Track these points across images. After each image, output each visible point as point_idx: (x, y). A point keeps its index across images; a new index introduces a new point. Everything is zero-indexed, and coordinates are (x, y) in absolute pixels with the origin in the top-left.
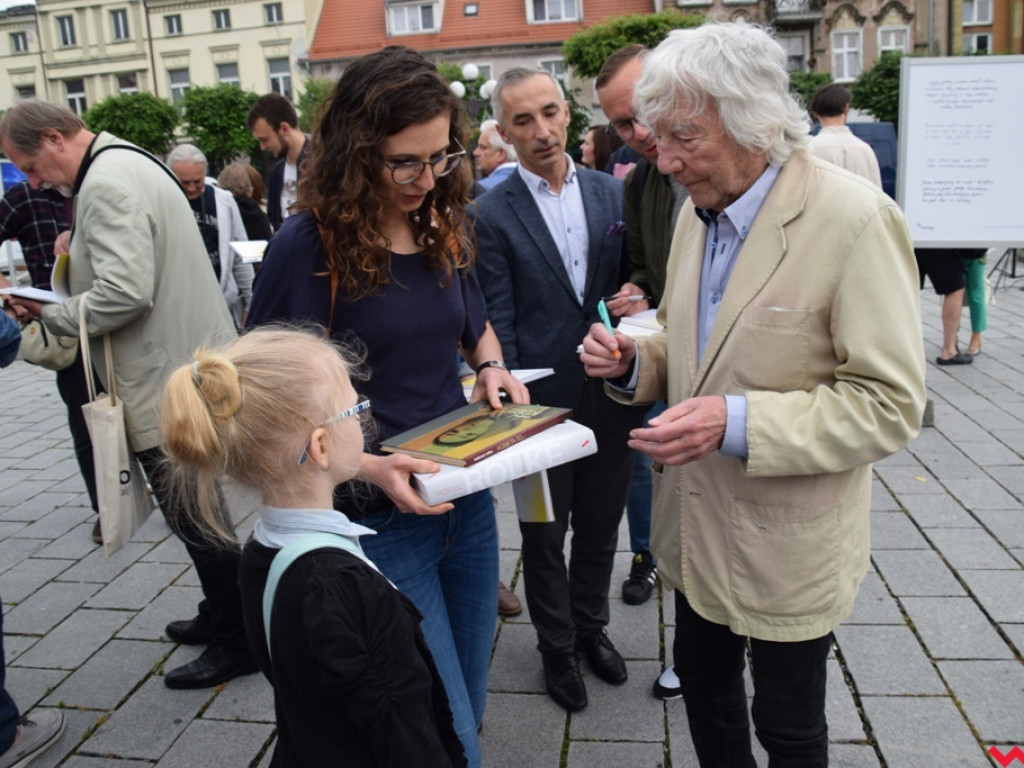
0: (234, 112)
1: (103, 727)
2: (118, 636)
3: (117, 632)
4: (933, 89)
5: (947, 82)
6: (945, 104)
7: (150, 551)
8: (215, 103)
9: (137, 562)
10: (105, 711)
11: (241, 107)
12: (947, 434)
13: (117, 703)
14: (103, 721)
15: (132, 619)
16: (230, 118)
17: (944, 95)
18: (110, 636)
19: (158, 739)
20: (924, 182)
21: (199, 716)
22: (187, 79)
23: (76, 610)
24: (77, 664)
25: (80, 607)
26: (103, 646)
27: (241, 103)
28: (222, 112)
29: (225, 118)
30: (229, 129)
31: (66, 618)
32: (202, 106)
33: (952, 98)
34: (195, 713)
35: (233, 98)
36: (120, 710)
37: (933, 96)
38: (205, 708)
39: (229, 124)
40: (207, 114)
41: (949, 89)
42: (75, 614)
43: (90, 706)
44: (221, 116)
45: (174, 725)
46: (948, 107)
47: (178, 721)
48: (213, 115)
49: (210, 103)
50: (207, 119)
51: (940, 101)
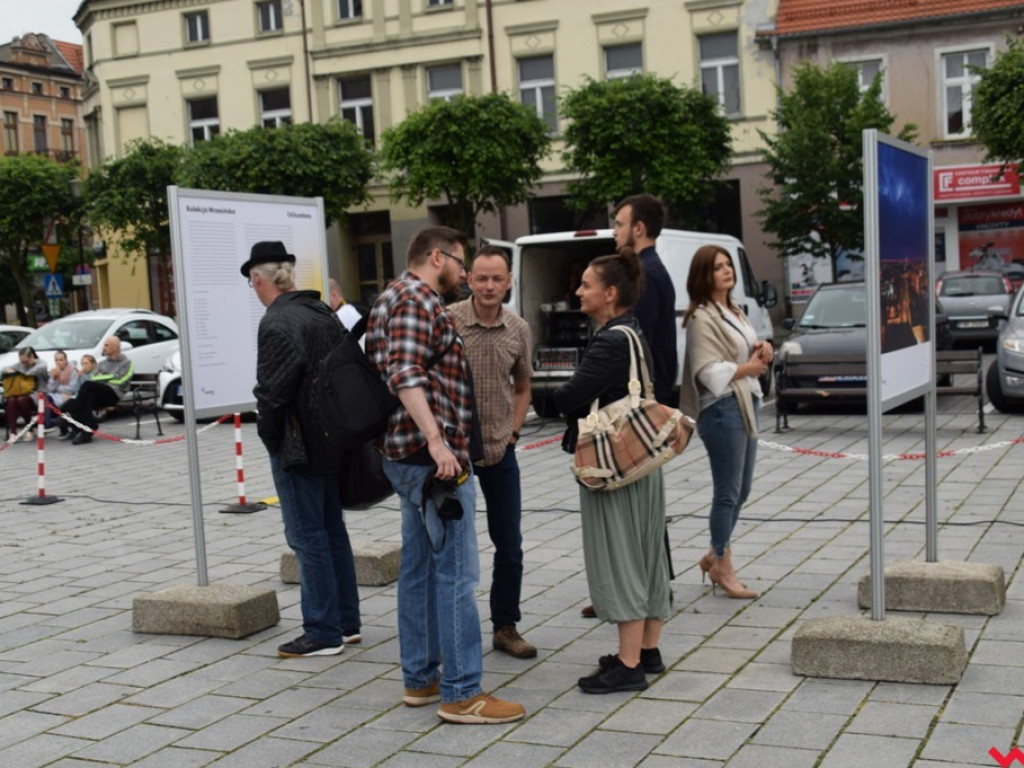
0: (663, 126)
8: (632, 110)
11: (677, 117)
16: (655, 137)
27: (675, 110)
28: (645, 127)
29: (648, 136)
30: (652, 159)
32: (608, 114)
35: (663, 100)
39: (653, 148)
40: (618, 129)
44: (641, 134)
48: (629, 130)
49: (624, 110)
50: (617, 139)
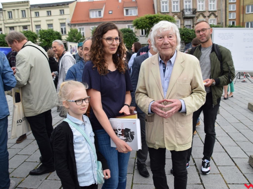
0: (52, 36)
1: (23, 182)
2: (26, 161)
3: (25, 160)
4: (219, 35)
5: (222, 33)
6: (222, 39)
7: (33, 141)
8: (47, 34)
9: (30, 144)
10: (24, 178)
11: (54, 35)
12: (222, 116)
13: (26, 176)
14: (23, 180)
15: (29, 157)
16: (50, 37)
17: (222, 36)
18: (24, 161)
19: (36, 184)
21: (46, 179)
22: (40, 28)
23: (15, 155)
24: (16, 167)
25: (16, 154)
26: (22, 163)
28: (49, 36)
31: (13, 157)
32: (44, 34)
33: (224, 37)
34: (45, 178)
35: (51, 32)
36: (27, 178)
37: (219, 36)
38: (47, 177)
39: (50, 39)
41: (223, 35)
42: (15, 156)
43: (19, 177)
44: (48, 37)
45: (40, 181)
46: (223, 39)
47: (41, 180)
48: (46, 36)
50: (45, 38)
51: (221, 38)
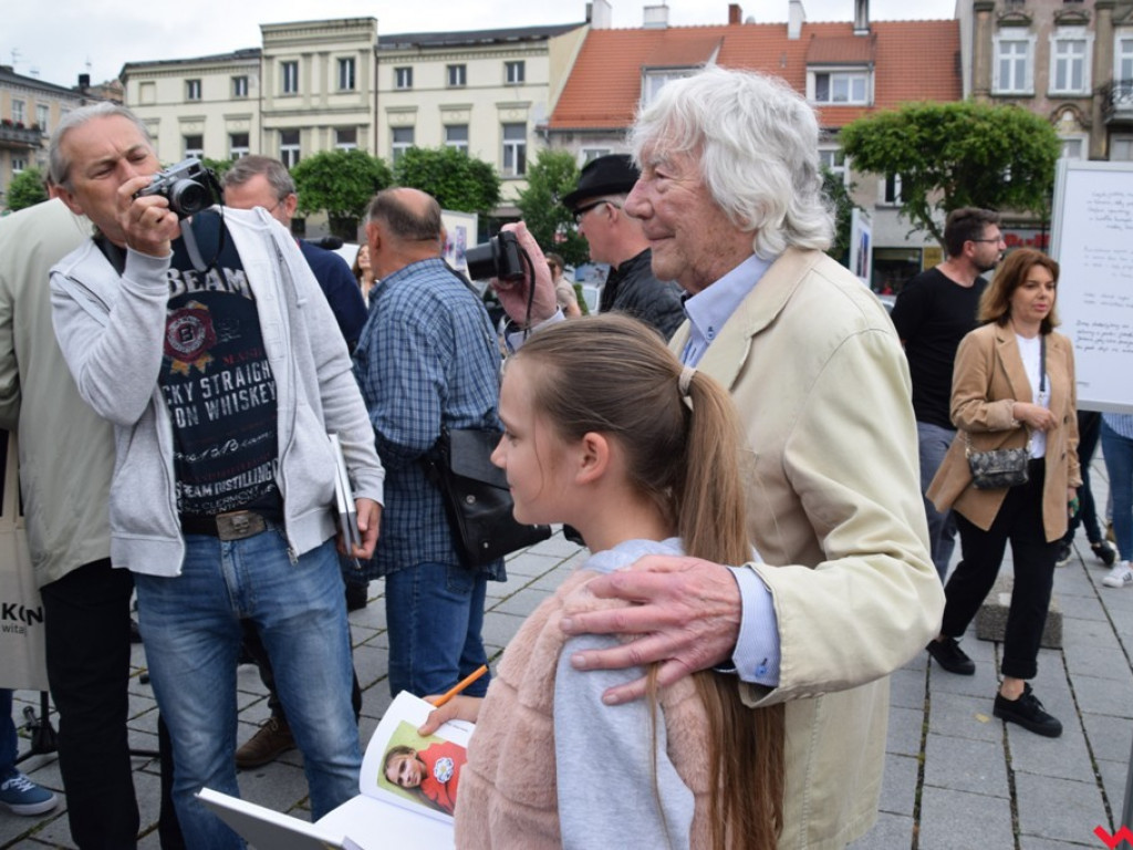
0: (453, 179)
4: (1097, 202)
5: (1116, 194)
6: (1113, 223)
8: (433, 168)
11: (461, 174)
16: (447, 186)
17: (1112, 211)
20: (1079, 323)
22: (411, 139)
27: (462, 170)
28: (440, 179)
29: (442, 185)
30: (445, 199)
32: (419, 169)
33: (1123, 216)
35: (454, 163)
37: (1096, 211)
39: (446, 193)
41: (1119, 203)
44: (437, 183)
46: (1115, 227)
48: (429, 180)
49: (427, 167)
51: (1107, 218)
